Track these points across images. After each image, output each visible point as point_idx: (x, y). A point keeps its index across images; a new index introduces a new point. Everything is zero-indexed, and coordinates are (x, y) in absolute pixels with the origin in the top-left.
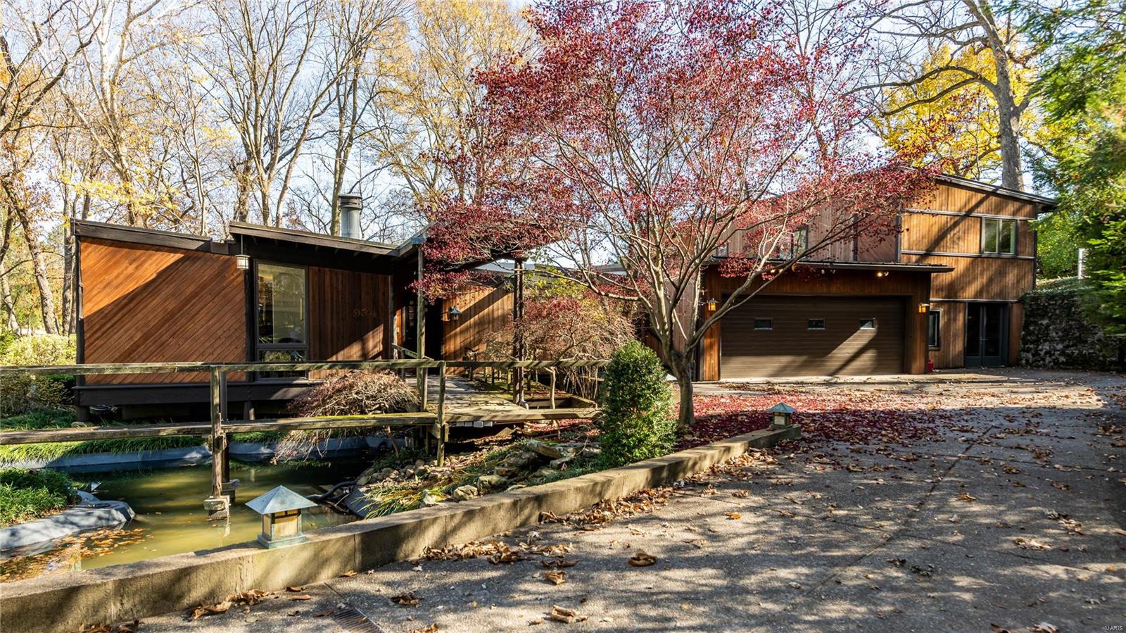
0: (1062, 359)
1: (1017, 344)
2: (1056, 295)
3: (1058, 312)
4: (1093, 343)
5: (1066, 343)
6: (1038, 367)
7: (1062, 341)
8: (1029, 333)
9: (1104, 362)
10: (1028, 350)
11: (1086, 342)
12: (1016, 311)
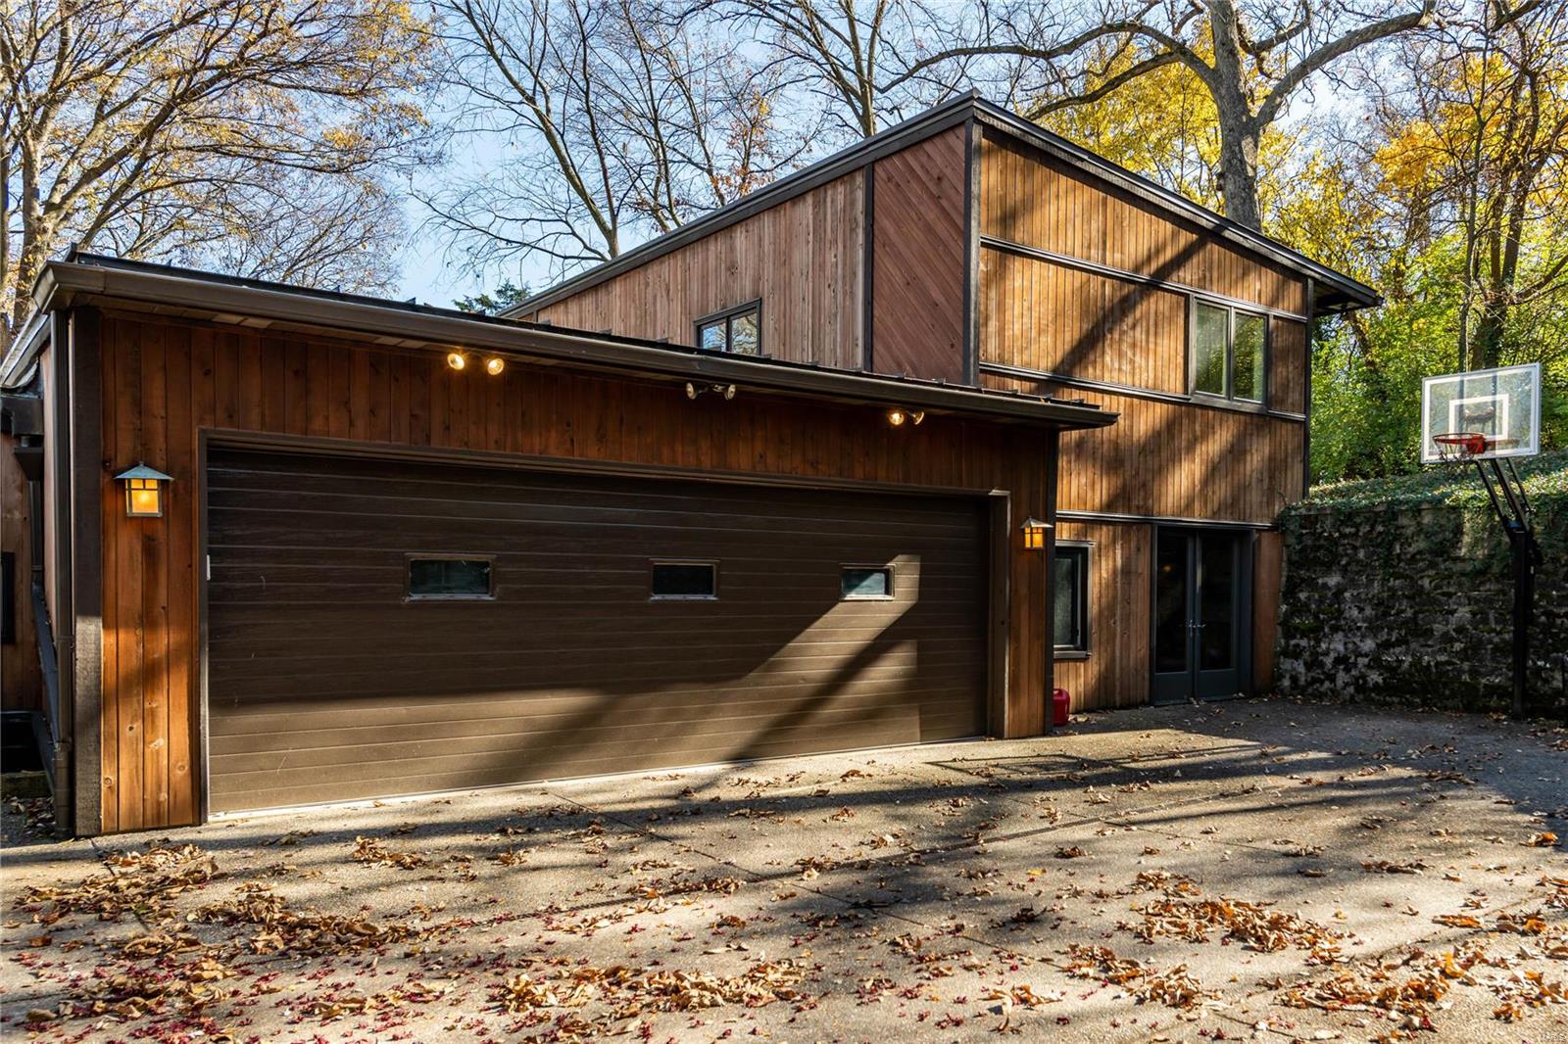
0: (1375, 677)
1: (1271, 637)
2: (1358, 512)
3: (1361, 554)
4: (1447, 638)
5: (1384, 636)
6: (1321, 696)
7: (1373, 629)
8: (1298, 609)
9: (1472, 688)
10: (1296, 654)
11: (1428, 633)
12: (1268, 551)
